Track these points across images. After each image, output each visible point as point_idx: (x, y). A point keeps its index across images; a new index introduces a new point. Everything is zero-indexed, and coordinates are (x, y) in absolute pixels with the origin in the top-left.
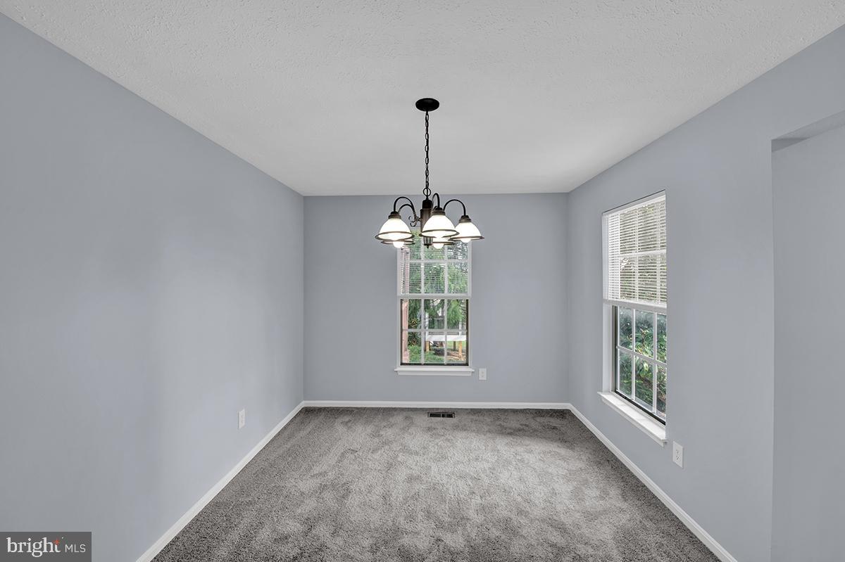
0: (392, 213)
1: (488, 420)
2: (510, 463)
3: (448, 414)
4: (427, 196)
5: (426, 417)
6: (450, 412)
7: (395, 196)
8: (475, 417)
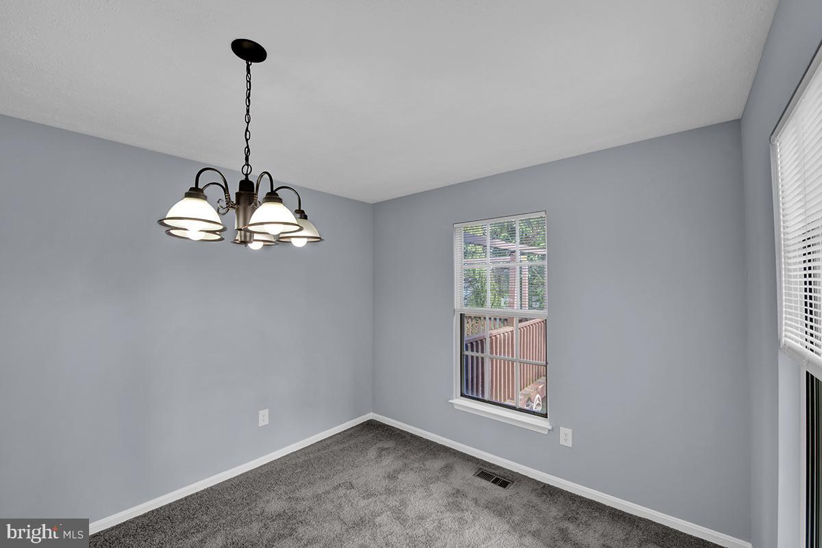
0: (191, 189)
4: (247, 175)
7: (199, 163)
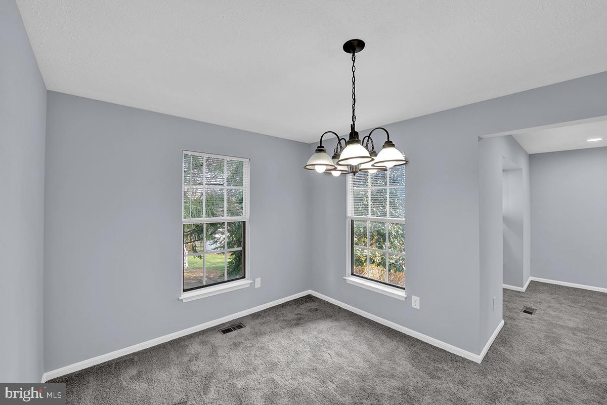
1: (272, 319)
2: (320, 346)
3: (236, 326)
5: (220, 336)
6: (237, 324)
8: (260, 320)
